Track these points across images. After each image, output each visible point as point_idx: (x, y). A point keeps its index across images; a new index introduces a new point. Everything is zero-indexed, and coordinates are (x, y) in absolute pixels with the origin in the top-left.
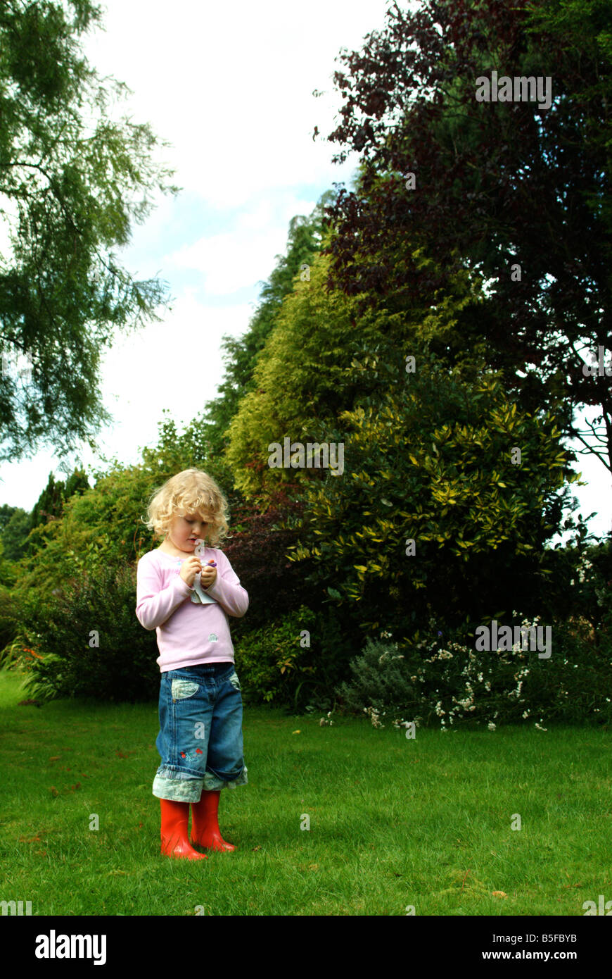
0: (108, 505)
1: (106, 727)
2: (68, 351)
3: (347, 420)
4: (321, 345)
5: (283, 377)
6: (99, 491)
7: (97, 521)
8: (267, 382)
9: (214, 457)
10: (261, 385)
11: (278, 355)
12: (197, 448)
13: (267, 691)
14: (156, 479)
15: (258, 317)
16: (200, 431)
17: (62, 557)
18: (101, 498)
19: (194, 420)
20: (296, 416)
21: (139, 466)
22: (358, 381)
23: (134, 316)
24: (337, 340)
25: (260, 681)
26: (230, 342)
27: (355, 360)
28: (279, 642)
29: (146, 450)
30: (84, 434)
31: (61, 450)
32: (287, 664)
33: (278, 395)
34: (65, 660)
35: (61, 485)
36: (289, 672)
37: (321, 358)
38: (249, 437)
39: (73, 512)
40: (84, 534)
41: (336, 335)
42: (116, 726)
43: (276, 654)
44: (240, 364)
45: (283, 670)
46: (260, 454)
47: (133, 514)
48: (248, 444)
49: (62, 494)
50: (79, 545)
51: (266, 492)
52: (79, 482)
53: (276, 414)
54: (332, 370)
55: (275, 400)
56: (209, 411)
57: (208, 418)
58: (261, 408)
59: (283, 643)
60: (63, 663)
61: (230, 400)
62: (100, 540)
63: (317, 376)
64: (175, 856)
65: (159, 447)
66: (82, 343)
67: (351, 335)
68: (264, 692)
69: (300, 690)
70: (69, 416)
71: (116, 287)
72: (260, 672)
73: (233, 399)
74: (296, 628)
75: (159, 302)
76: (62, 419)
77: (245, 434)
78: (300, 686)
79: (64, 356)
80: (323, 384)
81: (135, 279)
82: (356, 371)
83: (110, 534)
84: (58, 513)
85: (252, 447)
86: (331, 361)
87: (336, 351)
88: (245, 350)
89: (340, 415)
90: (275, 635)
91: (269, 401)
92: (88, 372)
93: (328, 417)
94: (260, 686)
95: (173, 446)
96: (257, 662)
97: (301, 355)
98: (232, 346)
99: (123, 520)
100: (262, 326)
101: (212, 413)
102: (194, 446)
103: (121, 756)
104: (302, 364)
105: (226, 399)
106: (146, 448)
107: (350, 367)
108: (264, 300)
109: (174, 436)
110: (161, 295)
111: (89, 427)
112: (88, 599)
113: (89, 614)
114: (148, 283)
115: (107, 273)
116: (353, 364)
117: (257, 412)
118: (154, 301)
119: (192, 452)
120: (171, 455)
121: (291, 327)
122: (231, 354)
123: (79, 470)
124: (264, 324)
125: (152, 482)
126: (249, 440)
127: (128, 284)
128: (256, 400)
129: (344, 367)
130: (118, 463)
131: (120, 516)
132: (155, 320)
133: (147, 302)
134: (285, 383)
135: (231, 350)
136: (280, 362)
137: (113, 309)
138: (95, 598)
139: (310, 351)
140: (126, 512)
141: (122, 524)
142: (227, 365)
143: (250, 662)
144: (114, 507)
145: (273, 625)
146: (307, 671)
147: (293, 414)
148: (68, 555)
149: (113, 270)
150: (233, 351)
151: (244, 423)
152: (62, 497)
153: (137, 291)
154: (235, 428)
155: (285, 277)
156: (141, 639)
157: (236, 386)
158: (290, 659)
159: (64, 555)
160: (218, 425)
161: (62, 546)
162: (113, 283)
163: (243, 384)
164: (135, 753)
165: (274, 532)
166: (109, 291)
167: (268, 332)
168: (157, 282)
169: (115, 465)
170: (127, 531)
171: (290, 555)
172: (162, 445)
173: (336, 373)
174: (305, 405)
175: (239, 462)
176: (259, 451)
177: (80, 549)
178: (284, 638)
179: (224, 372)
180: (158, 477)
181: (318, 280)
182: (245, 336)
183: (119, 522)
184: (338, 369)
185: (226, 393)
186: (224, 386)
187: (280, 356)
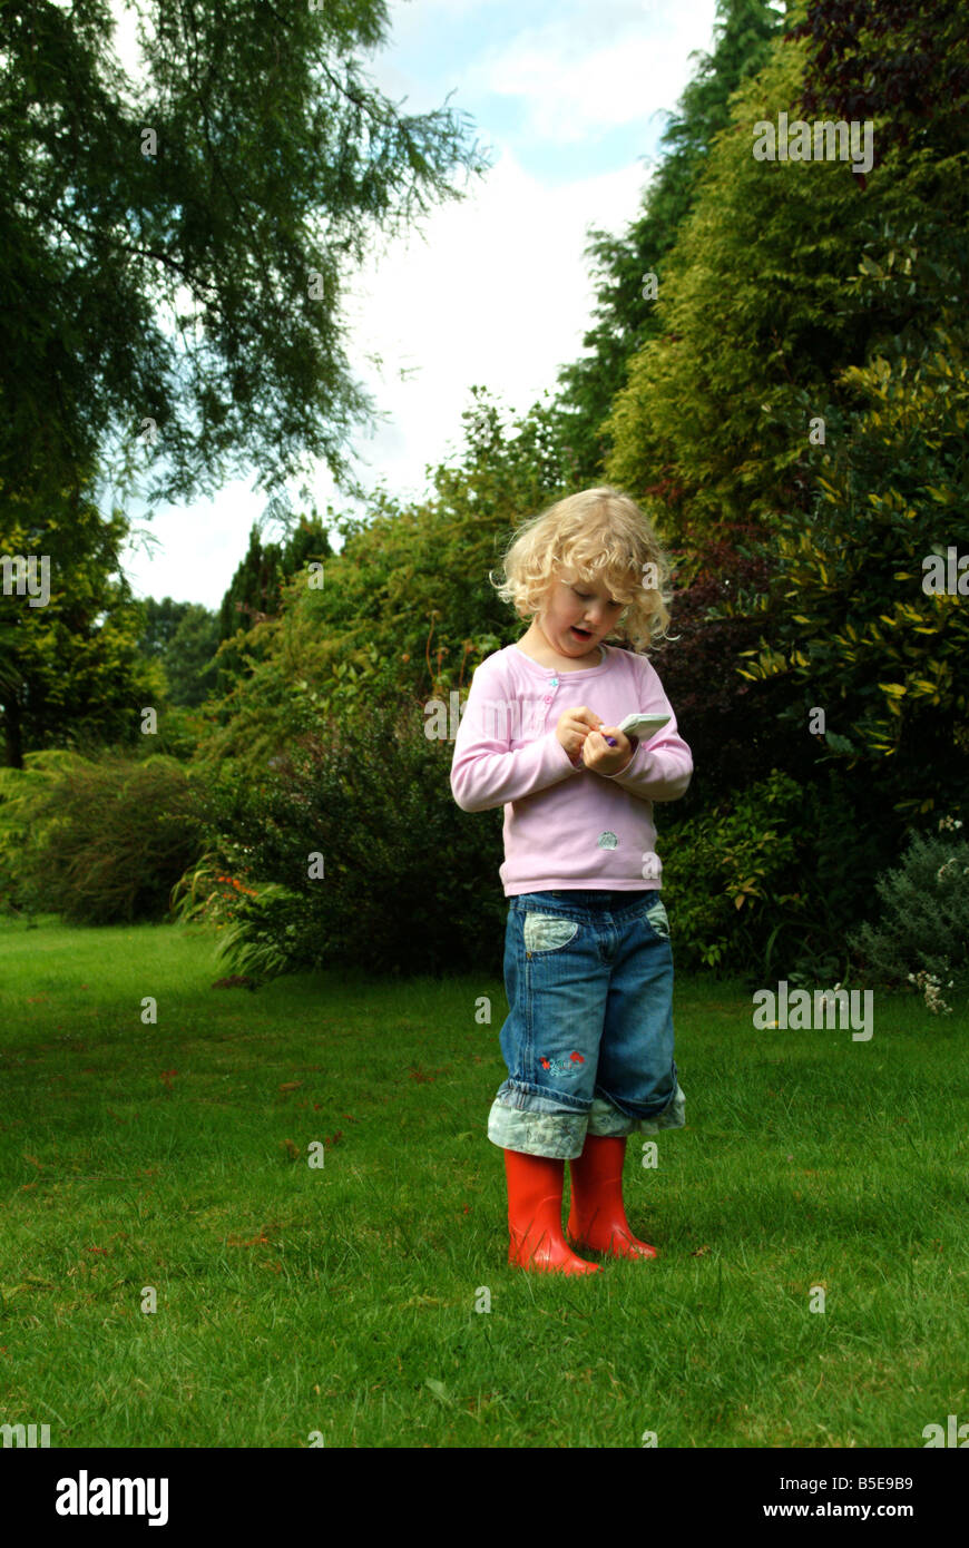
0: (372, 586)
1: (388, 1025)
2: (275, 275)
3: (856, 383)
4: (793, 232)
5: (717, 305)
6: (352, 558)
7: (350, 619)
8: (683, 317)
9: (581, 480)
10: (672, 324)
11: (705, 258)
12: (547, 462)
13: (708, 945)
14: (464, 529)
15: (659, 186)
16: (549, 429)
17: (285, 693)
18: (356, 573)
19: (537, 406)
20: (747, 384)
21: (430, 503)
22: (874, 304)
23: (405, 191)
24: (828, 221)
25: (693, 926)
26: (603, 240)
27: (866, 259)
28: (730, 845)
29: (442, 472)
30: (315, 438)
31: (270, 475)
32: (747, 889)
33: (707, 342)
34: (300, 896)
35: (274, 551)
36: (751, 905)
37: (795, 260)
38: (651, 432)
39: (301, 603)
40: (326, 645)
41: (825, 211)
42: (408, 1022)
43: (724, 870)
44: (624, 286)
45: (739, 903)
46: (675, 467)
47: (422, 602)
48: (651, 448)
49: (278, 567)
50: (317, 668)
51: (691, 545)
52: (310, 543)
53: (705, 382)
54: (819, 283)
55: (701, 353)
56: (567, 386)
57: (564, 400)
58: (673, 371)
59: (737, 848)
60: (298, 902)
61: (608, 362)
62: (360, 657)
63: (789, 297)
64: (536, 1268)
65: (468, 465)
66: (301, 255)
67: (856, 208)
68: (702, 946)
69: (776, 942)
70: (283, 404)
71: (365, 132)
72: (693, 905)
73: (615, 358)
74: (762, 816)
75: (455, 159)
76: (269, 411)
77: (644, 428)
78: (774, 934)
79: (268, 285)
80: (801, 314)
81: (404, 112)
82: (869, 282)
83: (378, 644)
84: (273, 608)
85: (658, 452)
86: (815, 265)
87: (825, 244)
88: (635, 255)
89: (838, 376)
90: (721, 832)
91: (690, 356)
92: (319, 314)
93: (814, 382)
94: (694, 936)
95: (496, 460)
96: (687, 886)
97: (753, 256)
98: (607, 250)
99: (402, 616)
100: (668, 204)
101: (574, 390)
102: (538, 459)
103: (420, 1078)
104: (755, 275)
105: (601, 359)
106: (442, 467)
107: (858, 274)
108: (671, 149)
109: (496, 440)
110: (458, 142)
111: (327, 426)
112: (339, 774)
113: (344, 802)
114: (429, 118)
115: (344, 102)
116: (862, 269)
117: (667, 379)
118: (444, 156)
119: (535, 471)
120: (493, 479)
121: (729, 198)
122: (607, 266)
123: (310, 518)
124: (674, 198)
125: (456, 535)
126: (651, 439)
127: (388, 124)
128: (664, 355)
129: (844, 275)
130: (388, 501)
131: (397, 608)
132: (449, 199)
133: (428, 159)
134: (722, 316)
135: (607, 258)
136: (710, 273)
137: (359, 178)
138: (353, 770)
139: (770, 246)
140: (409, 599)
141: (401, 622)
142: (600, 289)
143: (672, 888)
144: (384, 589)
145: (715, 812)
146: (789, 902)
147: (741, 381)
148: (295, 689)
149: (356, 96)
150: (610, 260)
151: (641, 405)
152: (280, 574)
153: (408, 136)
154: (623, 416)
155: (711, 96)
156: (449, 849)
157: (619, 333)
158: (752, 880)
159: (289, 689)
160: (587, 415)
161: (282, 671)
162: (358, 124)
163: (634, 328)
164: (447, 1073)
165: (710, 623)
166: (350, 141)
167: (680, 215)
168: (448, 116)
169: (381, 504)
170: (411, 638)
171: (746, 668)
172: (474, 461)
173: (828, 289)
174: (765, 360)
175: (632, 486)
176: (674, 461)
177: (319, 677)
178: (740, 837)
179: (595, 304)
180: (471, 525)
181: (783, 96)
182: (634, 226)
183: (396, 618)
184: (832, 280)
185: (600, 348)
186: (594, 333)
187: (708, 261)
